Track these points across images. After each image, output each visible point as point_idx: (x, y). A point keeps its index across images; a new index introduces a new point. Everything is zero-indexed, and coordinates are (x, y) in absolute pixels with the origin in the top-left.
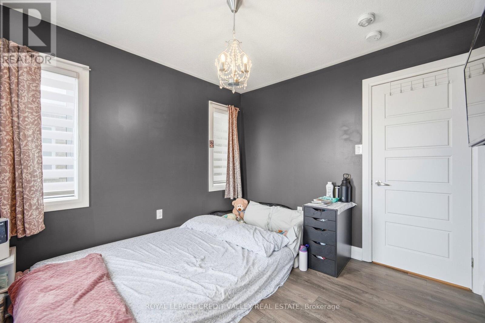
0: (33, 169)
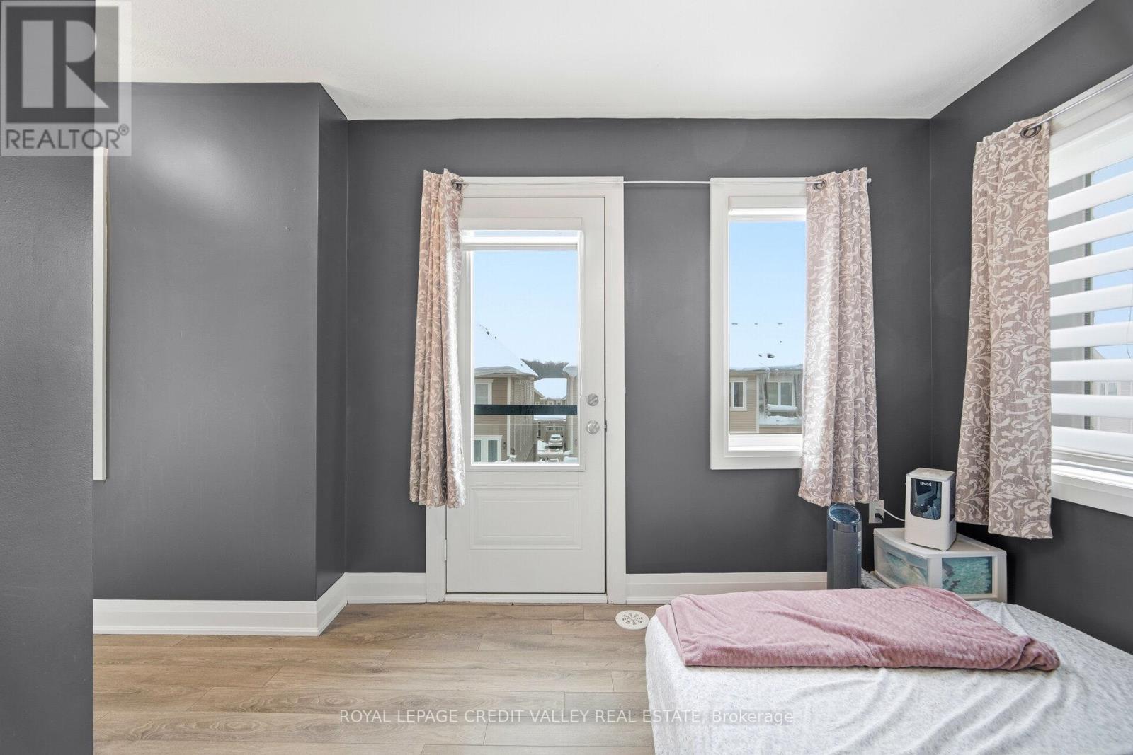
0: (1012, 390)
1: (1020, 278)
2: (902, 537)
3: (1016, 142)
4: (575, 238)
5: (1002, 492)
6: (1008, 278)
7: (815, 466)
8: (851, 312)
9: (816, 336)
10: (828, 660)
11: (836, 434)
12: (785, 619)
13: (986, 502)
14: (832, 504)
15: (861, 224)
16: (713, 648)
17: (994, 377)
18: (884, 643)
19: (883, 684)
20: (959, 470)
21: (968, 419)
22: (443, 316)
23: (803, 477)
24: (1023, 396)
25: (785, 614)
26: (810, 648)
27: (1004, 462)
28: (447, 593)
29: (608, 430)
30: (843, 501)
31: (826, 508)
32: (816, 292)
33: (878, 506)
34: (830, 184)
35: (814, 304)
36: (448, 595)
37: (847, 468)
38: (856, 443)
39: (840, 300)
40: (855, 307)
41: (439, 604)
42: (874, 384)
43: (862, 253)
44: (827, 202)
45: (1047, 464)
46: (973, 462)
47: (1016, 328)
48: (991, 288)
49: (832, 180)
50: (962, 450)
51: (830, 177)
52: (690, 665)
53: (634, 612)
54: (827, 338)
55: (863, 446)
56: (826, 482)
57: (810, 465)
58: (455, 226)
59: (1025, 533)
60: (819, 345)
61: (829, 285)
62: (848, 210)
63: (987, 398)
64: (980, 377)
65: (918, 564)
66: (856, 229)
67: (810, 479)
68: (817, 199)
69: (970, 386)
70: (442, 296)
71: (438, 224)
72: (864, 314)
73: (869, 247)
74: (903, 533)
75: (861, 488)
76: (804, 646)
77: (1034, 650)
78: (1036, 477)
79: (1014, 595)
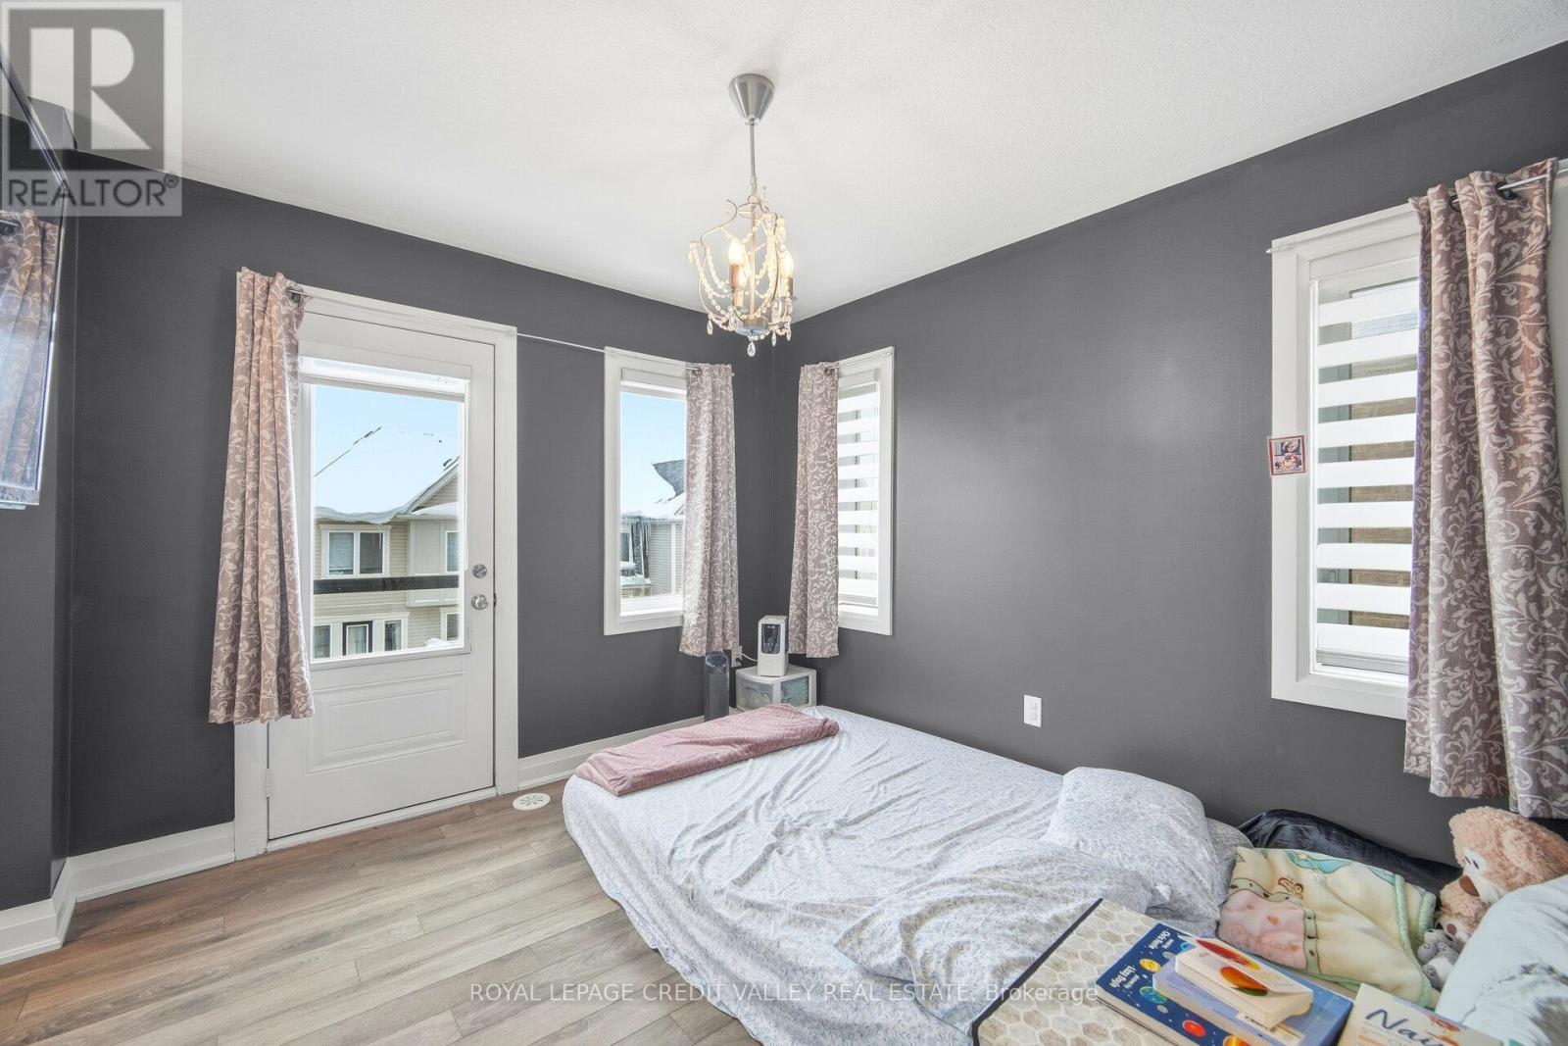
0: (819, 554)
1: (823, 474)
2: (756, 673)
3: (821, 378)
4: (459, 386)
5: (814, 626)
6: (817, 473)
7: (694, 623)
8: (721, 487)
9: (694, 506)
10: (719, 762)
11: (709, 592)
12: (684, 746)
13: (805, 636)
14: (707, 654)
15: (727, 412)
16: (639, 776)
17: (810, 543)
18: (751, 742)
19: (751, 767)
20: (790, 614)
21: (796, 575)
22: (282, 471)
23: (684, 633)
24: (824, 558)
25: (684, 743)
26: (705, 757)
27: (815, 605)
28: (269, 840)
29: (497, 604)
30: (714, 649)
31: (703, 658)
32: (694, 467)
33: (737, 652)
34: (705, 374)
35: (692, 478)
36: (272, 842)
37: (717, 621)
38: (724, 599)
39: (713, 477)
40: (723, 483)
41: (259, 856)
42: (736, 549)
43: (728, 437)
44: (703, 389)
45: (836, 604)
46: (798, 605)
47: (821, 509)
48: (809, 478)
49: (706, 371)
50: (792, 599)
51: (705, 367)
52: (622, 794)
53: (531, 795)
54: (704, 508)
55: (728, 601)
56: (702, 636)
57: (689, 621)
58: (294, 349)
59: (826, 654)
60: (697, 515)
61: (705, 462)
62: (718, 399)
63: (806, 559)
64: (802, 543)
65: (766, 689)
66: (724, 416)
67: (690, 633)
68: (695, 384)
69: (797, 551)
70: (279, 443)
71: (269, 345)
72: (729, 489)
73: (733, 432)
74: (756, 670)
75: (727, 636)
76: (701, 758)
77: (828, 724)
78: (831, 614)
79: (821, 700)
